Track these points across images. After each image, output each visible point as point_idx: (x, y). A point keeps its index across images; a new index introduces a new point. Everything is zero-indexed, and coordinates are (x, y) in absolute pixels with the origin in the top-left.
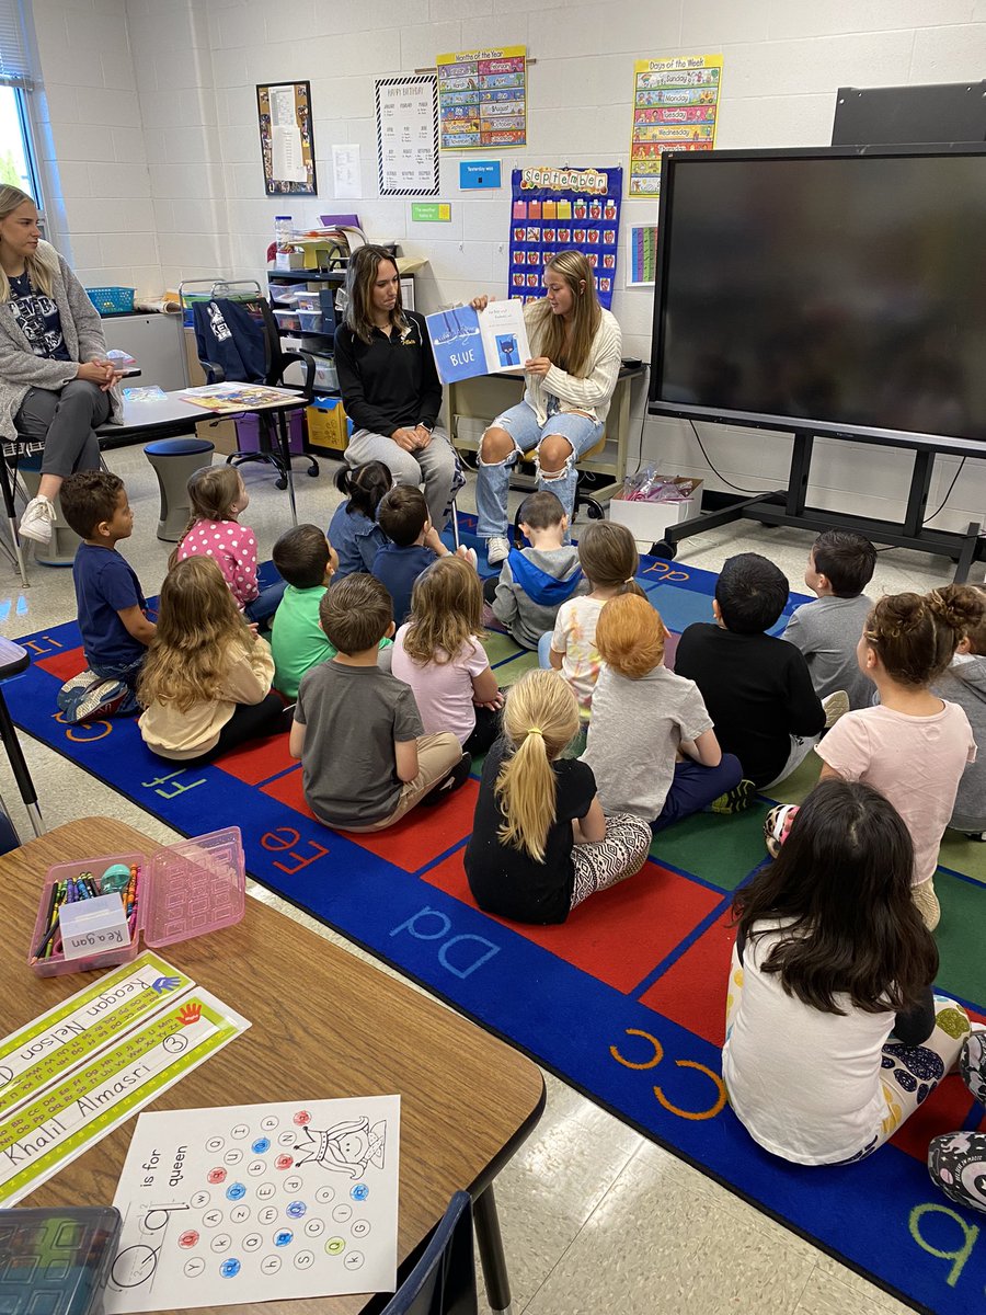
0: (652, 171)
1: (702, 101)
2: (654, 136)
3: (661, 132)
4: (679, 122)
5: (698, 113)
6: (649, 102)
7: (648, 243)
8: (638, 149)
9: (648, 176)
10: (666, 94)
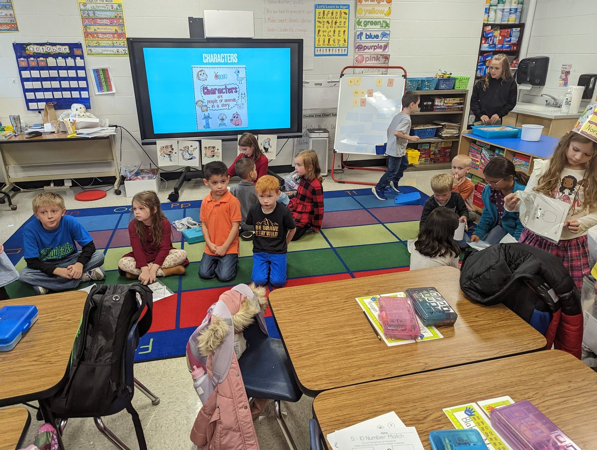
0: (97, 44)
1: (116, 17)
2: (95, 30)
3: (98, 28)
4: (106, 25)
5: (115, 21)
6: (89, 16)
7: (102, 75)
8: (88, 35)
9: (96, 47)
10: (97, 13)
